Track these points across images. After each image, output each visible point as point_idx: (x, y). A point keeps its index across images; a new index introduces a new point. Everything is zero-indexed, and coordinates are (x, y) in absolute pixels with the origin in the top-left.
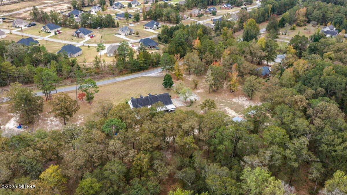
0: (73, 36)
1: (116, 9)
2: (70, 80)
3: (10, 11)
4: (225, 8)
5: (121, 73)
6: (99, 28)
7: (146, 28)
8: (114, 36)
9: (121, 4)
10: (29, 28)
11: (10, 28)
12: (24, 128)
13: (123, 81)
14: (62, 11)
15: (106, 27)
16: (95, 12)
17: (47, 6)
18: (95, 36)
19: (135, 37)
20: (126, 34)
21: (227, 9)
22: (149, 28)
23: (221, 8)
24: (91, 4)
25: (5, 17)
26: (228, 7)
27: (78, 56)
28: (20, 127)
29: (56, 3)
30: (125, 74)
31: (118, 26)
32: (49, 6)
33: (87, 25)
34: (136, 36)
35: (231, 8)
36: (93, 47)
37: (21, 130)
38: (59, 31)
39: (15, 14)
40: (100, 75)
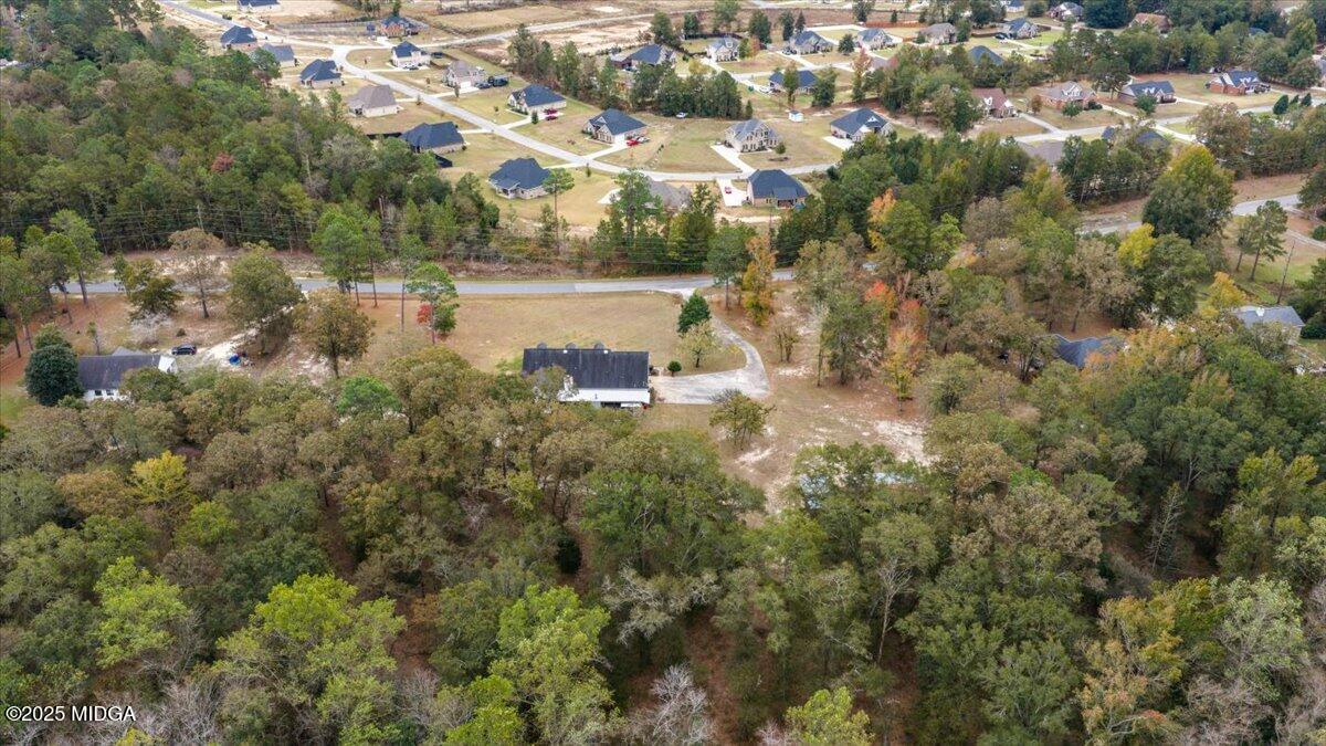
0: (583, 132)
1: (795, 53)
2: (450, 264)
3: (476, 32)
4: (1226, 90)
5: (606, 269)
6: (682, 115)
7: (835, 134)
8: (708, 147)
9: (819, 38)
10: (481, 92)
11: (432, 86)
12: (244, 366)
13: (588, 295)
14: (621, 46)
15: (708, 115)
16: (714, 58)
17: (586, 26)
18: (648, 141)
19: (772, 160)
20: (745, 147)
21: (1232, 95)
22: (844, 133)
23: (1208, 85)
24: (723, 30)
25: (444, 51)
26: (1237, 82)
27: (539, 197)
28: (234, 360)
29: (625, 17)
30: (617, 275)
31: (748, 118)
32: (595, 26)
33: (651, 103)
34: (778, 156)
35: (1255, 92)
36: (605, 174)
37: (235, 368)
38: (554, 112)
39: (480, 44)
40: (538, 265)
